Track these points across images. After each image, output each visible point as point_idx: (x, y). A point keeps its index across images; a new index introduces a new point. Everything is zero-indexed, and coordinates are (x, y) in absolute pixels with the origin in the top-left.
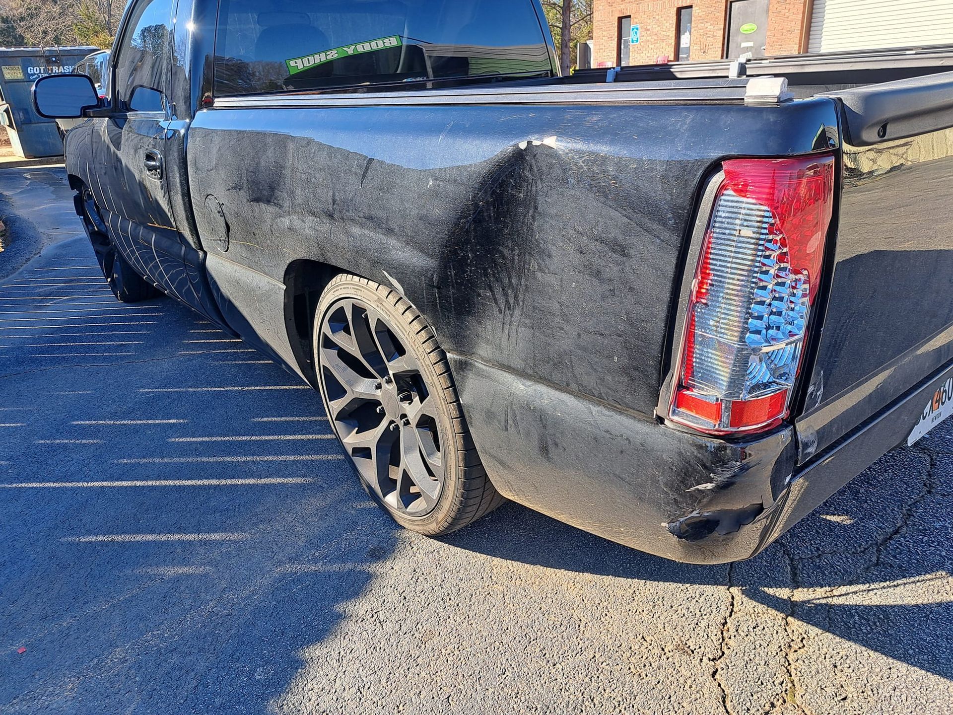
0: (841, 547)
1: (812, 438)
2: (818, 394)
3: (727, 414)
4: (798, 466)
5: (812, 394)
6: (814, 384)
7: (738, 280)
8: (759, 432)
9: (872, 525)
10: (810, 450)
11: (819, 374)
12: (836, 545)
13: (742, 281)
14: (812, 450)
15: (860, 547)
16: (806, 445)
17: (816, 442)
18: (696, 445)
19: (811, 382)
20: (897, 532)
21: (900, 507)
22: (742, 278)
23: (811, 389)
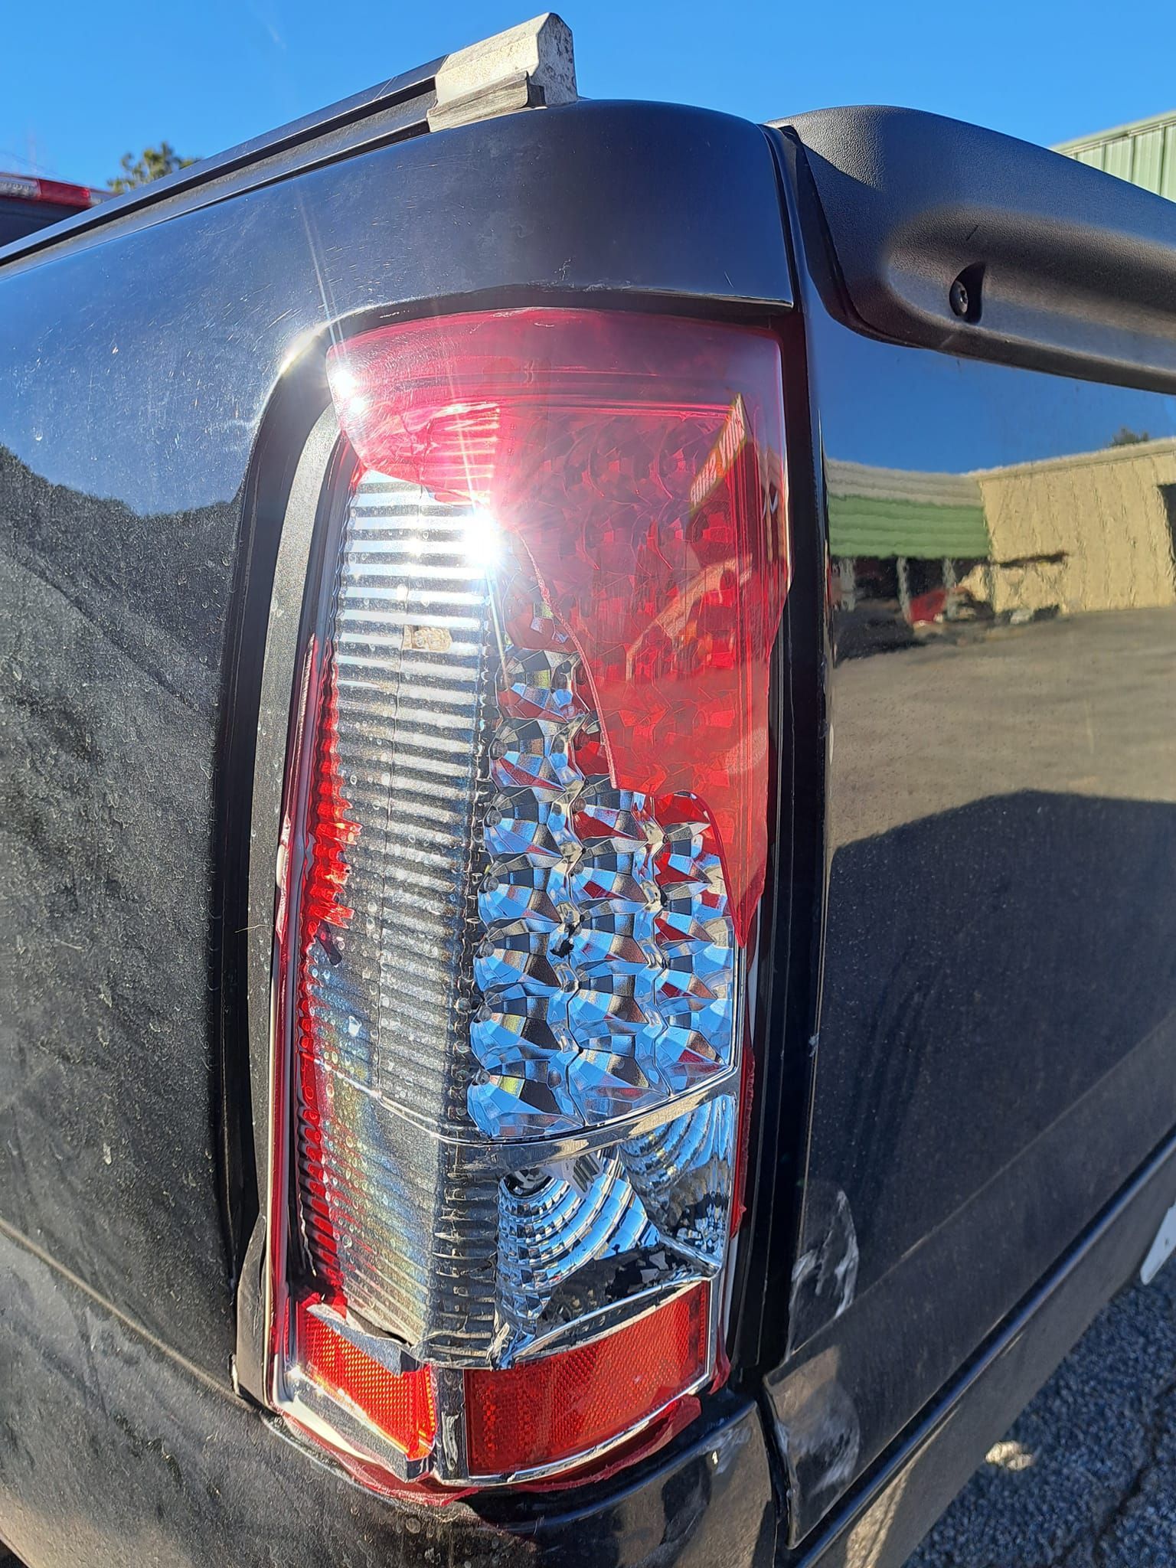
0: (1006, 1547)
1: (833, 1431)
2: (840, 1270)
3: (451, 1420)
4: (791, 1548)
5: (811, 1281)
6: (816, 1246)
7: (419, 844)
8: (599, 1477)
9: (1077, 1468)
10: (833, 1476)
11: (830, 1205)
12: (994, 1540)
13: (434, 847)
14: (839, 1473)
15: (1052, 1543)
16: (815, 1466)
17: (856, 1439)
18: (372, 1528)
19: (802, 1240)
20: (1135, 1487)
21: (1136, 1404)
22: (429, 835)
23: (803, 1267)
